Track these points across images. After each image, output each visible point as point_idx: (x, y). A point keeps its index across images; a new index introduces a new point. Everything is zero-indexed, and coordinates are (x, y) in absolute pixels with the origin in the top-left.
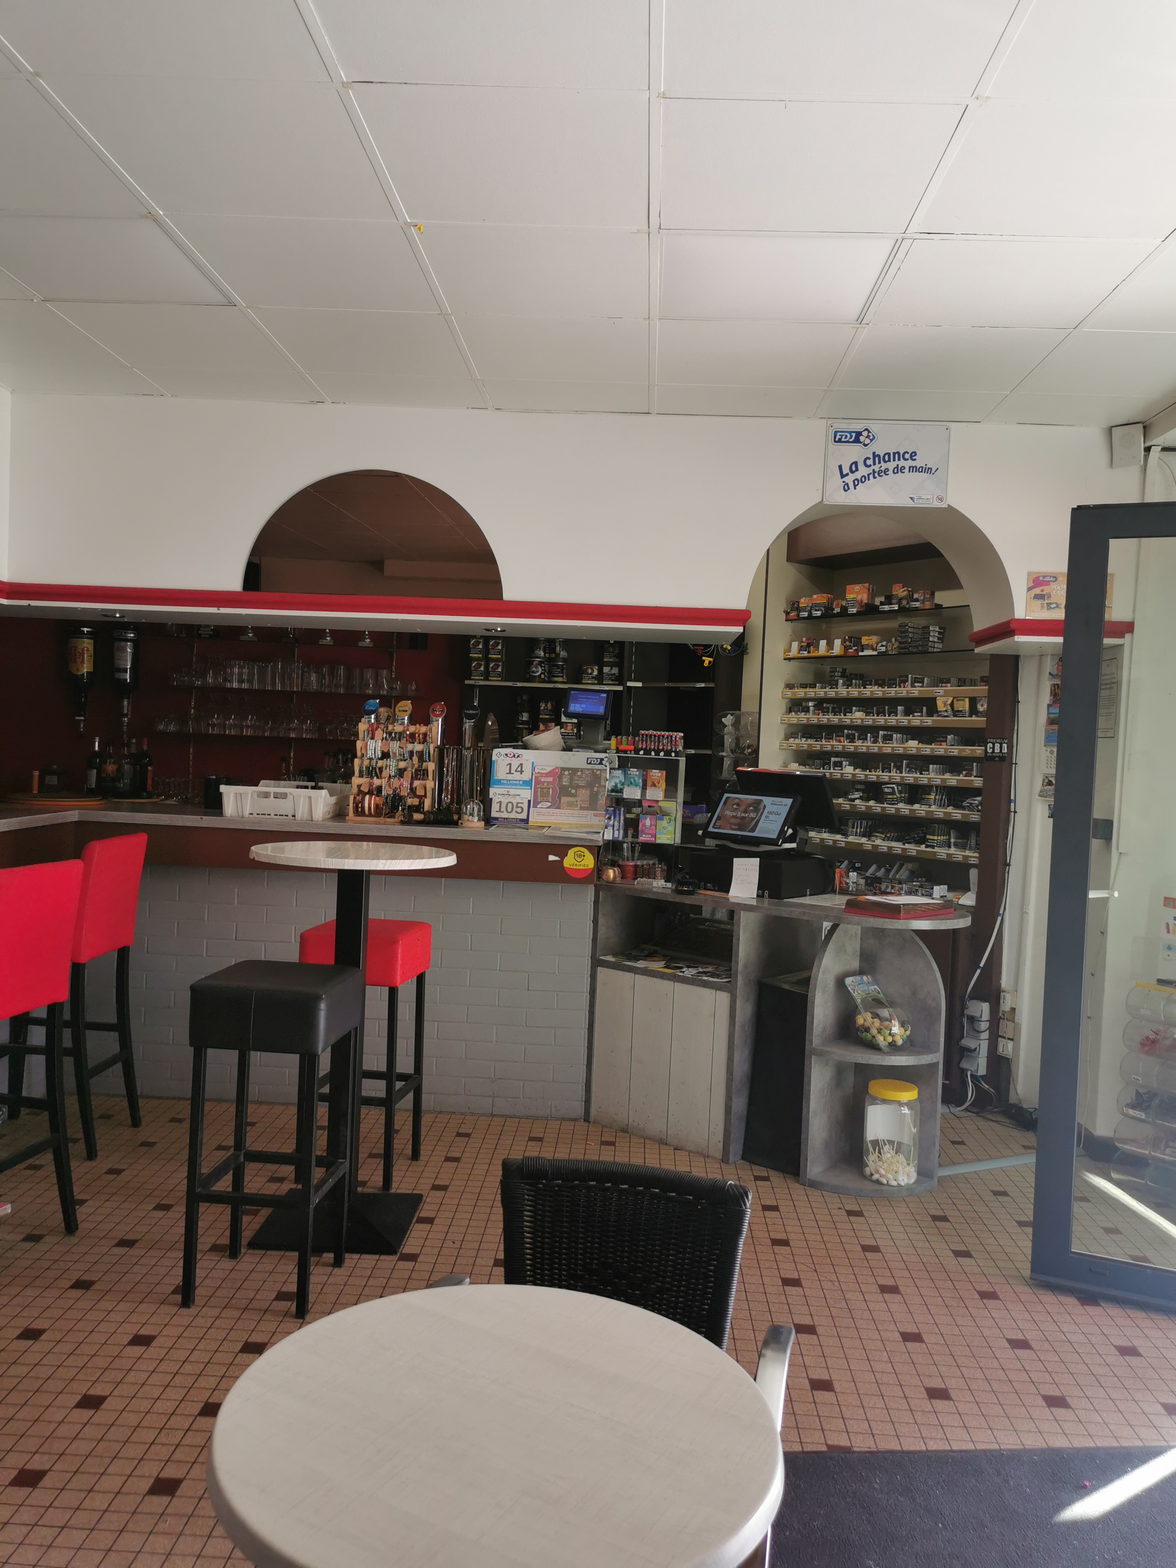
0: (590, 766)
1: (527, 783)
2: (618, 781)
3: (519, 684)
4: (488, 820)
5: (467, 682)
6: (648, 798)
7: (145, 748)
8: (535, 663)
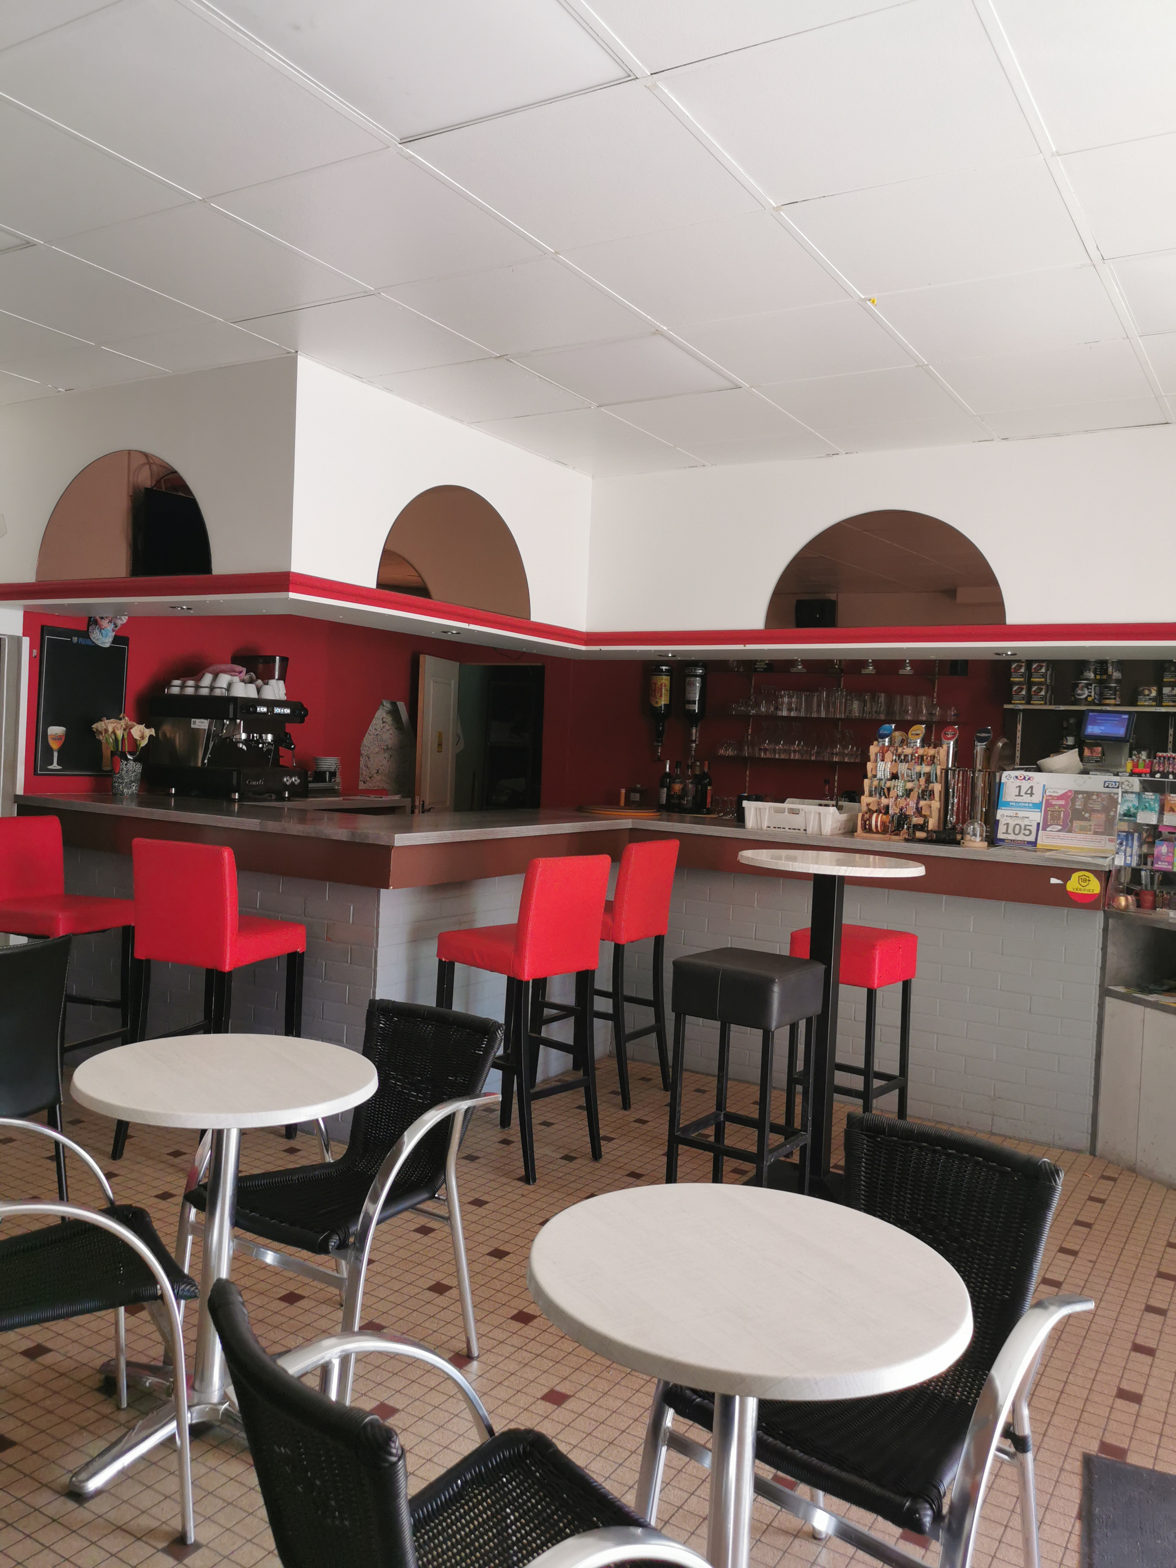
0: (1107, 790)
1: (1037, 806)
2: (1130, 805)
3: (1062, 708)
4: (992, 840)
5: (1006, 706)
6: (1165, 823)
7: (706, 770)
8: (1080, 685)
